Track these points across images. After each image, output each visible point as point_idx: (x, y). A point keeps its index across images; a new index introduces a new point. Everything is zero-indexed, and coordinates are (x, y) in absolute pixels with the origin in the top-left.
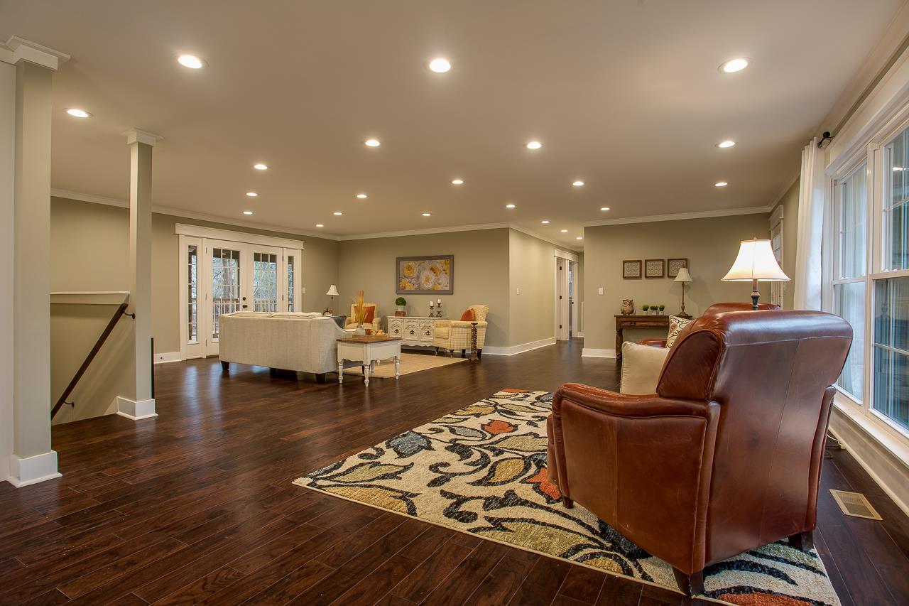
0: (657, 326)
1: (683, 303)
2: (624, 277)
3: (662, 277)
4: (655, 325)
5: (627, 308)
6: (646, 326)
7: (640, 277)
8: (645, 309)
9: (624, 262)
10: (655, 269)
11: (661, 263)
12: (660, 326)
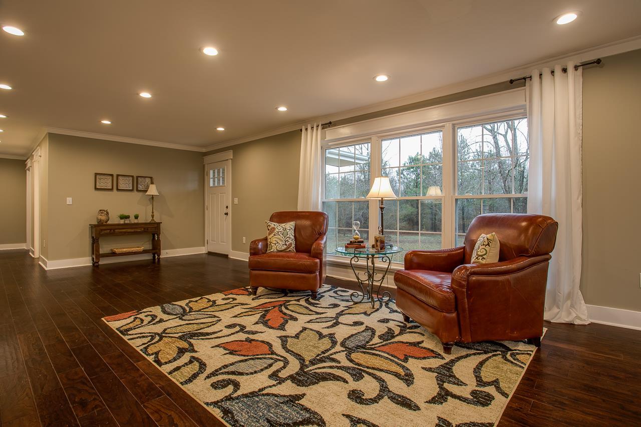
0: (134, 232)
1: (153, 212)
2: (96, 189)
3: (132, 190)
4: (133, 231)
5: (103, 218)
6: (125, 233)
7: (112, 189)
8: (122, 217)
9: (96, 174)
10: (125, 184)
11: (131, 178)
12: (137, 232)
